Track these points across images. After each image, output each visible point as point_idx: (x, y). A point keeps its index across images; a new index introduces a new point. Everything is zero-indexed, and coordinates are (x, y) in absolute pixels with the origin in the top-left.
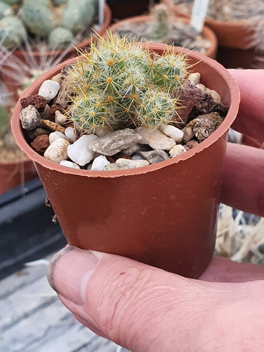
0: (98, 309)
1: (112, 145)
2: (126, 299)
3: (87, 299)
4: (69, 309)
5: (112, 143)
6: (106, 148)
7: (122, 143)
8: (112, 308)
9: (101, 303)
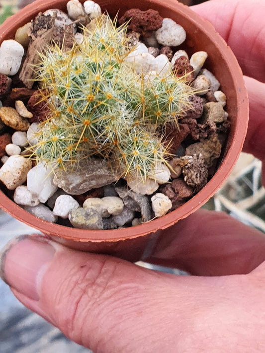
0: (57, 307)
1: (82, 185)
2: (89, 297)
3: (43, 295)
4: (23, 303)
5: (81, 183)
6: (74, 188)
7: (94, 183)
8: (73, 308)
9: (59, 300)
